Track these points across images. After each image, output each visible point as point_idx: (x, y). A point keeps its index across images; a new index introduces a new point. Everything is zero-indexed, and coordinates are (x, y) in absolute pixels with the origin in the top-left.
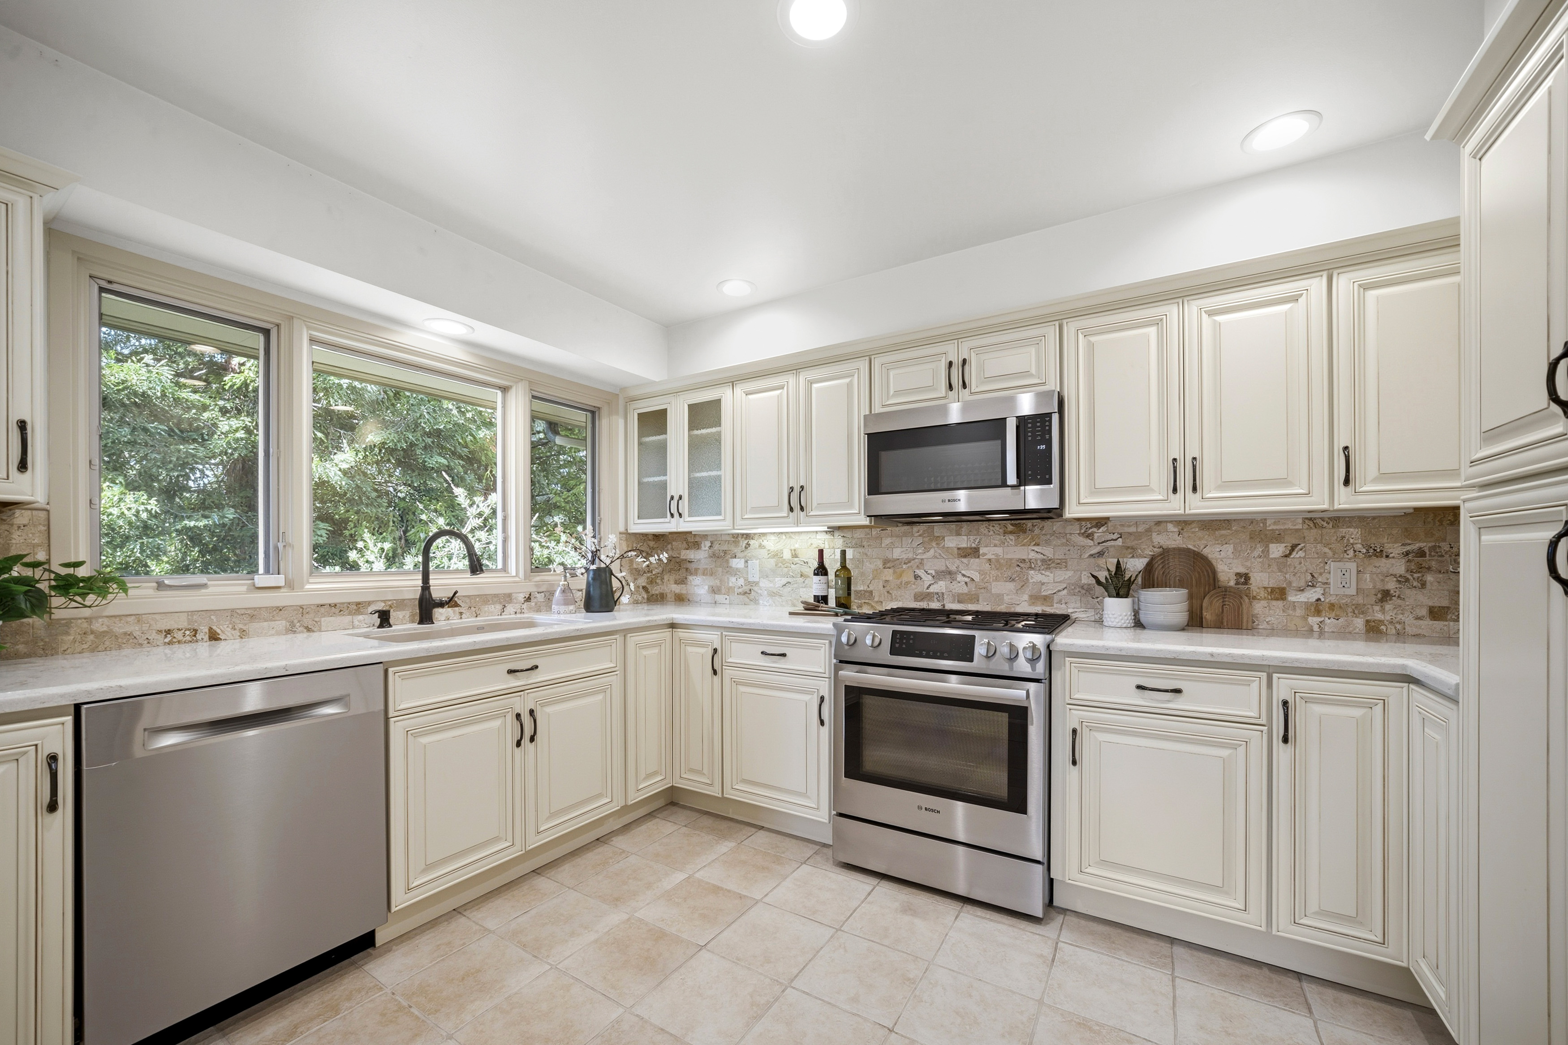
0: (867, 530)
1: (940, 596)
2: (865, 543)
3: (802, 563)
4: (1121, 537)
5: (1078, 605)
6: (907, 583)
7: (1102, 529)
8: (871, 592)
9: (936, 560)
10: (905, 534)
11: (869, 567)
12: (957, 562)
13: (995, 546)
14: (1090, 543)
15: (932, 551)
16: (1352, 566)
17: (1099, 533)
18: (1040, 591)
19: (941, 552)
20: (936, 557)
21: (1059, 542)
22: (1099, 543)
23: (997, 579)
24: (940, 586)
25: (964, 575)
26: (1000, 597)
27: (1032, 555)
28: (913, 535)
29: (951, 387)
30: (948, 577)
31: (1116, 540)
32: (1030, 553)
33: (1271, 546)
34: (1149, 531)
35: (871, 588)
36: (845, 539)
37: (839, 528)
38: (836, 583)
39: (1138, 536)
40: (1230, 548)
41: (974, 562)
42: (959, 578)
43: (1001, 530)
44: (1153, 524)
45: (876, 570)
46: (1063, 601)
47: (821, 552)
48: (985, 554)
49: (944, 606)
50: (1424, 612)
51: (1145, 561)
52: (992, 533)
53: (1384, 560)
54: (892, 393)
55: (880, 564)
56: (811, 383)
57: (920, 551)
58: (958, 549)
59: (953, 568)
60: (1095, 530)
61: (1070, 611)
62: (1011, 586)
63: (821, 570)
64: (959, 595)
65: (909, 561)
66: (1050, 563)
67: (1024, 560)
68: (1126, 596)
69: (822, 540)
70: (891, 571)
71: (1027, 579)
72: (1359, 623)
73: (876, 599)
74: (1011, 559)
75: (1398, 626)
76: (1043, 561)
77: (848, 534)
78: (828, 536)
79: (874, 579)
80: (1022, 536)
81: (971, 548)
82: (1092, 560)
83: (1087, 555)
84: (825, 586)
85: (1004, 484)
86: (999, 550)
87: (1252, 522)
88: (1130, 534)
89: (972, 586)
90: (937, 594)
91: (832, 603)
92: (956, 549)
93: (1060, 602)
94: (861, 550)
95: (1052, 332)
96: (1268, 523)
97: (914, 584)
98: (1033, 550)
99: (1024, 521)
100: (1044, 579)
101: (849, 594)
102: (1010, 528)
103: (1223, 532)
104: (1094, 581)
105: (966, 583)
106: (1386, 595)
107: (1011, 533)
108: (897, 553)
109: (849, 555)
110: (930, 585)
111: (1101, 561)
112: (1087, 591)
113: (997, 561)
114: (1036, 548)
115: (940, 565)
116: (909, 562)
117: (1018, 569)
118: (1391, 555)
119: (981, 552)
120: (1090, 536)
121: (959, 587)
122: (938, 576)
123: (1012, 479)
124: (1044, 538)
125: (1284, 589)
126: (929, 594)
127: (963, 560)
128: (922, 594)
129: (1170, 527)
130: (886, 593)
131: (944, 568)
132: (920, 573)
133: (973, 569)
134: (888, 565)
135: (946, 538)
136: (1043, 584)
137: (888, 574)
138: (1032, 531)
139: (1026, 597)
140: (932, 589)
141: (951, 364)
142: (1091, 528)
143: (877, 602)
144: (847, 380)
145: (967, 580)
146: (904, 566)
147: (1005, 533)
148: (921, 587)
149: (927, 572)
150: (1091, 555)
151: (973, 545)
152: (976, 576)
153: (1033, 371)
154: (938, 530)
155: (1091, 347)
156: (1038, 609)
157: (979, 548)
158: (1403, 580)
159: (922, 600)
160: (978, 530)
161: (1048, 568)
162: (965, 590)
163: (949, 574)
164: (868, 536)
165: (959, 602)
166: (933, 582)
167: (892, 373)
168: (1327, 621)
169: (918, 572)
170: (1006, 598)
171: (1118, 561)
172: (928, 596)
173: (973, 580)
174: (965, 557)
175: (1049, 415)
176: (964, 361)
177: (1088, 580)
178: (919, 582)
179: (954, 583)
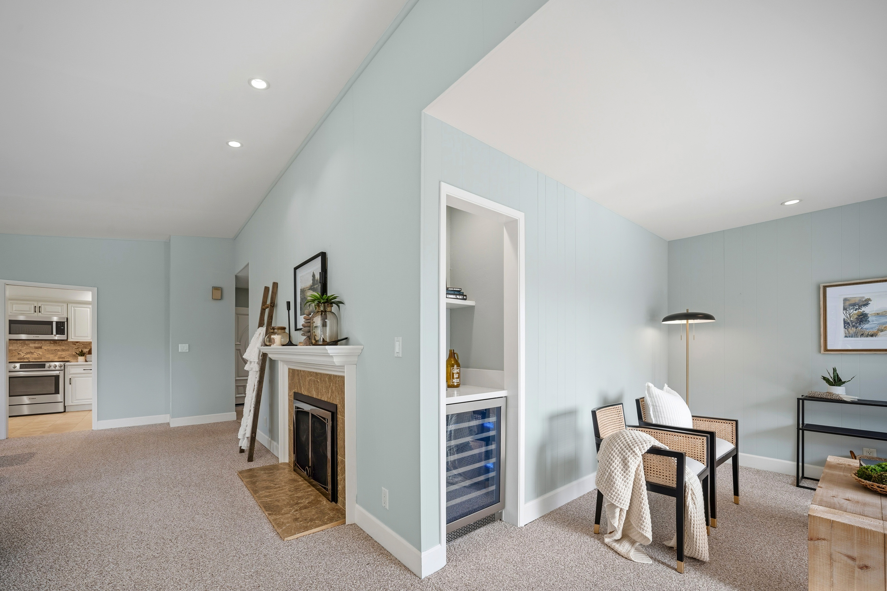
1: (27, 358)
4: (83, 345)
5: (72, 359)
12: (34, 350)
13: (47, 346)
15: (25, 348)
17: (77, 344)
19: (28, 348)
20: (26, 349)
21: (67, 346)
22: (77, 346)
23: (47, 354)
24: (28, 356)
26: (51, 358)
27: (59, 348)
29: (35, 312)
30: (31, 354)
31: (80, 346)
39: (87, 345)
48: (43, 348)
49: (30, 360)
51: (89, 350)
52: (45, 344)
58: (35, 347)
61: (70, 359)
62: (52, 355)
66: (64, 350)
67: (56, 350)
68: (85, 356)
71: (57, 354)
74: (52, 349)
76: (62, 350)
80: (55, 345)
82: (75, 349)
85: (52, 334)
86: (49, 347)
93: (68, 358)
95: (64, 305)
99: (56, 342)
100: (62, 353)
104: (76, 354)
107: (52, 343)
111: (78, 350)
112: (74, 356)
113: (48, 350)
114: (60, 347)
115: (28, 351)
117: (54, 351)
120: (75, 345)
121: (35, 355)
122: (27, 353)
123: (54, 333)
124: (63, 345)
127: (37, 349)
128: (20, 358)
132: (21, 353)
133: (40, 352)
135: (30, 345)
136: (62, 355)
138: (58, 344)
139: (57, 358)
140: (24, 357)
141: (35, 307)
142: (75, 343)
145: (38, 354)
147: (50, 343)
149: (23, 352)
151: (40, 346)
152: (41, 353)
153: (60, 312)
154: (27, 342)
155: (75, 310)
156: (60, 359)
159: (21, 359)
160: (41, 342)
162: (37, 356)
163: (32, 353)
165: (35, 359)
167: (14, 306)
171: (82, 350)
172: (24, 359)
175: (65, 322)
176: (40, 307)
177: (74, 353)
178: (20, 355)
179: (33, 355)
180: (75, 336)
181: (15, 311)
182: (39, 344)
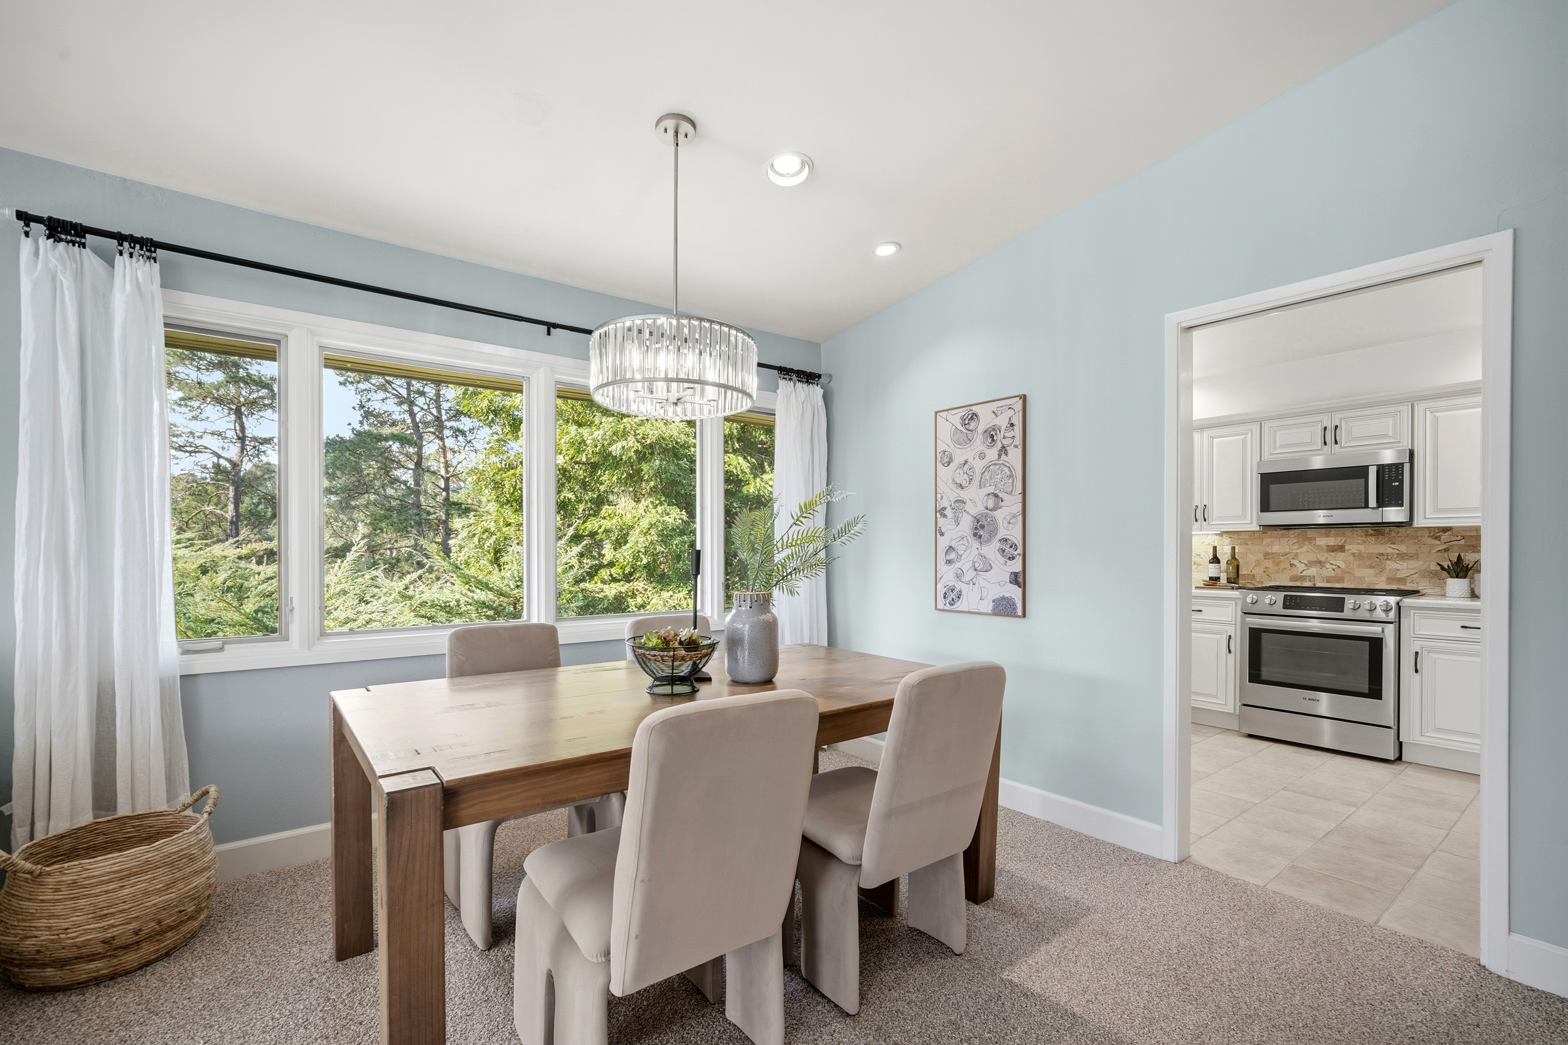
1: (1311, 578)
2: (1249, 543)
4: (1463, 539)
5: (1428, 584)
6: (1284, 569)
7: (1448, 534)
9: (1309, 554)
10: (1282, 536)
11: (1252, 558)
12: (1326, 555)
13: (1358, 544)
15: (1305, 548)
17: (1445, 536)
18: (1396, 574)
19: (1312, 549)
20: (1308, 552)
21: (1412, 542)
22: (1444, 543)
23: (1359, 567)
24: (1312, 571)
25: (1332, 564)
26: (1362, 579)
27: (1389, 550)
28: (1289, 537)
29: (1326, 442)
31: (1458, 541)
32: (1388, 549)
35: (1256, 572)
37: (1227, 532)
38: (1228, 568)
39: (1475, 537)
41: (1340, 555)
42: (1328, 565)
43: (1363, 536)
45: (1260, 560)
46: (1415, 581)
47: (1215, 548)
48: (1349, 550)
49: (1315, 584)
52: (1355, 537)
54: (1278, 445)
55: (1261, 556)
56: (1213, 438)
57: (1295, 548)
58: (1327, 546)
59: (1323, 559)
60: (1442, 534)
61: (1420, 588)
62: (1371, 571)
63: (1215, 560)
64: (1327, 577)
66: (1404, 556)
68: (1465, 577)
69: (1215, 540)
70: (1270, 561)
71: (1385, 566)
73: (1258, 580)
74: (1371, 553)
76: (1398, 554)
77: (1235, 536)
78: (1218, 537)
79: (1258, 566)
80: (1381, 539)
81: (1338, 546)
82: (1438, 554)
83: (1434, 551)
84: (1218, 571)
85: (1366, 506)
86: (1362, 548)
88: (1472, 536)
89: (1339, 572)
90: (1309, 576)
91: (1223, 581)
93: (1412, 582)
94: (1244, 546)
95: (1406, 410)
97: (1290, 570)
98: (1390, 547)
99: (1382, 530)
100: (1399, 566)
101: (1238, 576)
102: (1371, 532)
104: (1438, 568)
105: (1334, 569)
107: (1371, 535)
108: (1276, 549)
109: (1237, 551)
110: (1303, 570)
111: (1445, 555)
112: (1435, 574)
113: (1360, 554)
114: (1393, 546)
115: (1312, 557)
116: (1286, 555)
117: (1377, 560)
119: (1346, 548)
120: (1437, 539)
121: (1328, 571)
122: (1310, 564)
123: (1373, 502)
124: (1399, 539)
126: (1302, 576)
127: (1331, 554)
128: (1296, 576)
130: (1267, 576)
131: (1315, 559)
132: (1295, 562)
133: (1340, 560)
134: (1268, 557)
135: (1317, 540)
136: (1398, 570)
137: (1269, 563)
138: (1389, 534)
139: (1384, 579)
140: (1304, 574)
141: (1325, 428)
142: (1438, 533)
143: (1258, 582)
144: (1243, 437)
145: (1334, 567)
146: (1282, 558)
147: (1367, 536)
148: (1296, 572)
149: (1300, 562)
150: (1439, 551)
151: (1340, 544)
152: (1342, 565)
153: (1391, 434)
154: (1311, 535)
155: (1435, 419)
156: (1395, 587)
157: (1344, 546)
159: (1297, 580)
160: (1344, 534)
161: (1402, 560)
162: (1333, 574)
163: (1320, 563)
164: (1253, 538)
165: (1327, 582)
166: (1306, 568)
167: (1275, 432)
169: (1293, 562)
170: (1366, 579)
171: (1459, 555)
172: (1302, 578)
173: (1339, 567)
174: (1333, 551)
175: (1403, 464)
176: (1336, 427)
177: (1434, 567)
178: (1294, 568)
179: (1323, 569)
180: (1437, 510)
181: (1282, 446)
182: (1339, 539)
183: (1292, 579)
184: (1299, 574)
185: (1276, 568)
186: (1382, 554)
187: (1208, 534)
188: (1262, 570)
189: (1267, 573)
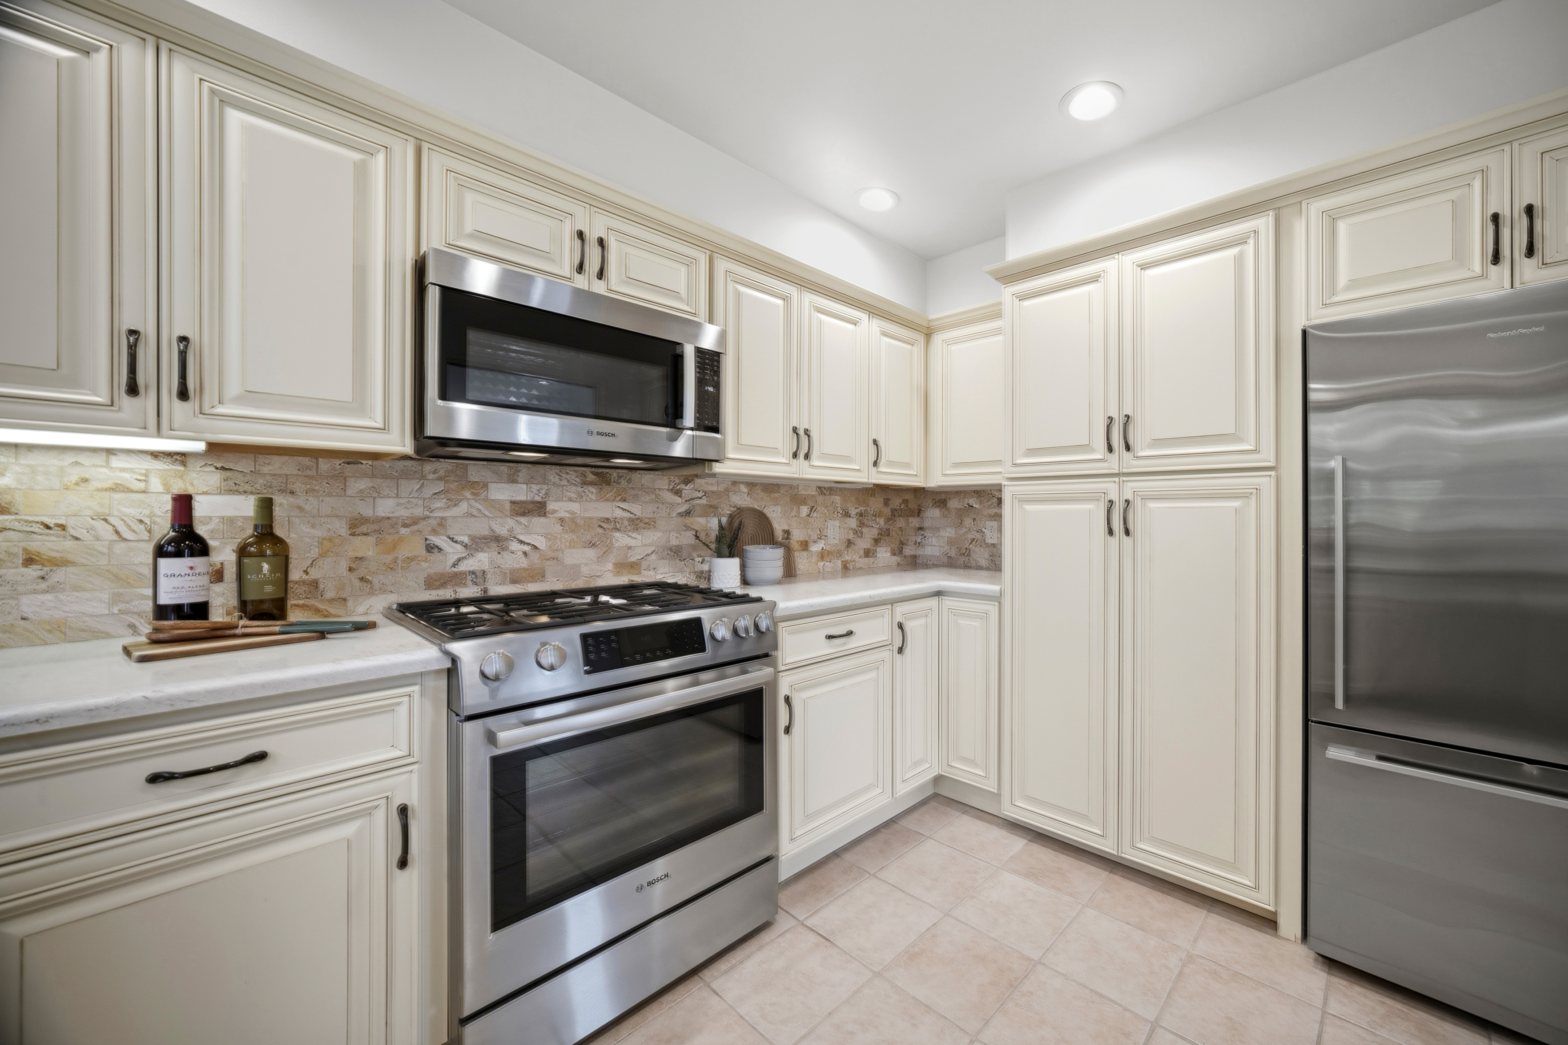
0: (306, 461)
1: (478, 576)
2: (298, 486)
3: (37, 528)
4: (705, 495)
6: (410, 559)
7: (691, 486)
8: (315, 584)
9: (472, 520)
12: (510, 522)
13: (570, 500)
14: (678, 500)
15: (463, 507)
16: (837, 523)
18: (627, 557)
19: (481, 507)
20: (470, 515)
21: (648, 498)
22: (686, 501)
23: (572, 545)
24: (481, 561)
25: (522, 542)
26: (576, 568)
27: (619, 513)
28: (423, 477)
30: (494, 545)
31: (701, 498)
32: (615, 510)
33: (801, 507)
34: (727, 490)
35: (314, 574)
36: (229, 474)
38: (240, 569)
39: (718, 495)
40: (779, 509)
41: (537, 522)
42: (514, 546)
43: (577, 479)
44: (730, 483)
45: (330, 540)
46: (652, 567)
47: (183, 502)
48: (555, 512)
49: (485, 591)
50: (862, 553)
52: (565, 482)
53: (848, 519)
55: (343, 529)
57: (438, 505)
58: (513, 502)
59: (503, 531)
60: (683, 486)
62: (591, 553)
63: (189, 543)
64: (513, 571)
65: (415, 521)
66: (638, 523)
67: (608, 519)
68: (735, 555)
70: (370, 540)
71: (611, 543)
72: (839, 563)
73: (329, 594)
74: (590, 518)
75: (854, 563)
76: (631, 520)
77: (244, 465)
79: (322, 555)
80: (606, 488)
81: (533, 502)
82: (680, 519)
83: (675, 515)
86: (575, 507)
87: (791, 487)
88: (713, 492)
89: (535, 557)
90: (473, 573)
92: (508, 506)
93: (648, 568)
96: (800, 488)
97: (426, 561)
98: (619, 507)
99: (607, 470)
100: (631, 542)
102: (591, 477)
103: (776, 495)
105: (525, 553)
106: (850, 543)
107: (592, 484)
108: (385, 507)
110: (459, 560)
111: (688, 520)
113: (573, 520)
114: (622, 505)
115: (481, 528)
116: (415, 523)
117: (600, 531)
118: (851, 515)
119: (549, 507)
120: (678, 493)
121: (513, 559)
122: (476, 544)
124: (633, 492)
125: (807, 541)
126: (456, 575)
127: (520, 519)
128: (441, 576)
129: (744, 489)
130: (357, 583)
131: (486, 533)
132: (439, 541)
133: (536, 532)
134: (358, 531)
135: (492, 486)
136: (630, 548)
137: (365, 546)
138: (617, 482)
139: (610, 566)
140: (463, 567)
142: (679, 484)
143: (331, 601)
145: (527, 548)
146: (403, 531)
147: (585, 483)
148: (442, 564)
149: (452, 539)
150: (679, 514)
151: (538, 498)
152: (542, 542)
154: (476, 472)
156: (623, 580)
157: (545, 503)
158: (856, 532)
159: (443, 586)
161: (636, 529)
162: (523, 563)
163: (498, 541)
164: (309, 473)
165: (514, 582)
166: (464, 555)
168: (827, 564)
169: (436, 540)
170: (584, 569)
172: (457, 579)
173: (535, 547)
174: (523, 514)
178: (436, 556)
179: (505, 554)
180: (742, 445)
182: (535, 488)
183: (431, 583)
184: (448, 569)
185: (389, 558)
186: (607, 520)
187: (110, 452)
188: (344, 565)
189: (362, 572)
